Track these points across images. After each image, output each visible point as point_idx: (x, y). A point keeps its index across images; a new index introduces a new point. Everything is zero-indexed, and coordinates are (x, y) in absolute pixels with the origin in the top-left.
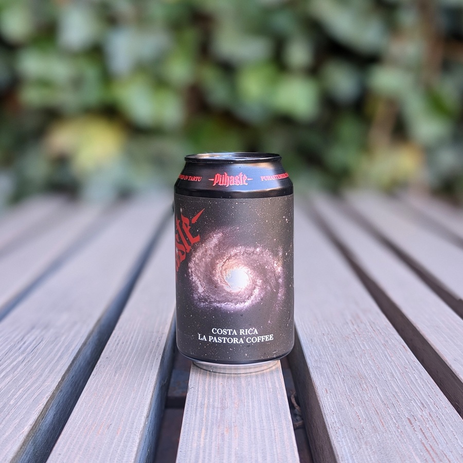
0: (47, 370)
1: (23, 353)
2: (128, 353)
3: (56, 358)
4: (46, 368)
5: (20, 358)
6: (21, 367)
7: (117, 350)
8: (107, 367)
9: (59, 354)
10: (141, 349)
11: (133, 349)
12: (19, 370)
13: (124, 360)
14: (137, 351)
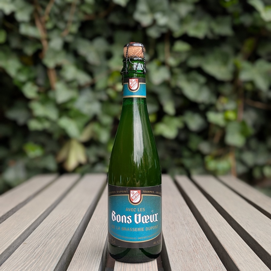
0: (47, 267)
1: (35, 258)
2: (84, 259)
3: (51, 261)
4: (46, 266)
5: (34, 261)
6: (34, 265)
7: (79, 257)
8: (75, 265)
9: (52, 259)
10: (91, 257)
11: (87, 257)
12: (33, 266)
13: (83, 262)
14: (89, 258)
